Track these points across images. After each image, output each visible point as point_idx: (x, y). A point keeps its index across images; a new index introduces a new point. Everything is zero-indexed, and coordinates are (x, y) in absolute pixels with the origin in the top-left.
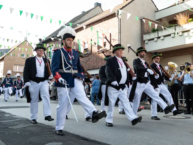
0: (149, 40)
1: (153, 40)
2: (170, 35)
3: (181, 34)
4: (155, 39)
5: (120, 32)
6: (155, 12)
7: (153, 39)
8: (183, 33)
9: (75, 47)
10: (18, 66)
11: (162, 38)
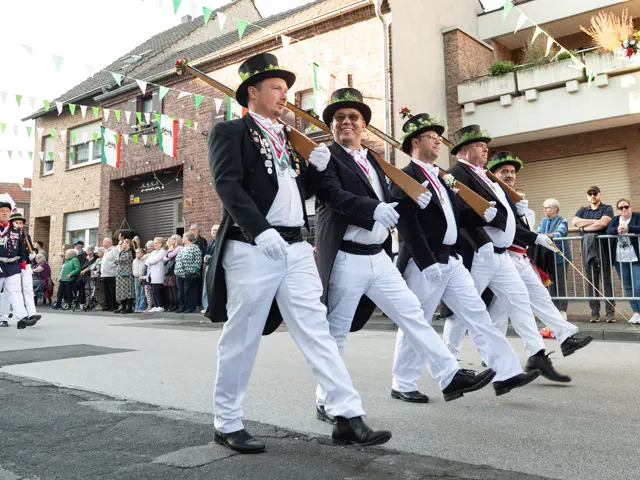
0: (478, 103)
1: (495, 103)
2: (562, 85)
3: (604, 80)
4: (506, 100)
5: (391, 72)
6: (479, 15)
7: (497, 99)
8: (612, 79)
11: (531, 95)
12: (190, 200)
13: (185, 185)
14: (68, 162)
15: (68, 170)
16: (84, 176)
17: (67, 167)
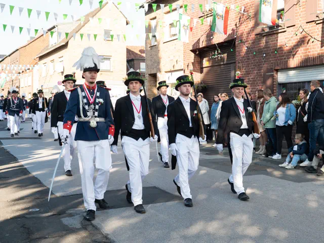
13: (237, 53)
15: (165, 42)
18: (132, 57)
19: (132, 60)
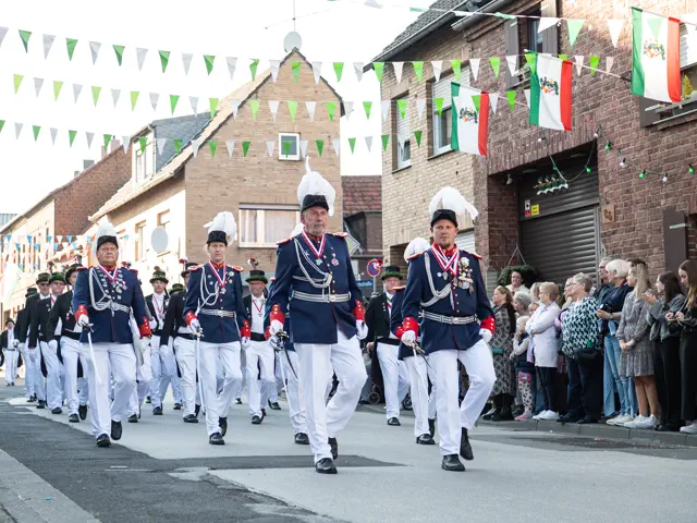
9: (610, 61)
10: (261, 214)
12: (610, 208)
13: (602, 179)
14: (431, 143)
15: (432, 157)
16: (456, 167)
17: (431, 152)
18: (361, 207)
19: (362, 215)
